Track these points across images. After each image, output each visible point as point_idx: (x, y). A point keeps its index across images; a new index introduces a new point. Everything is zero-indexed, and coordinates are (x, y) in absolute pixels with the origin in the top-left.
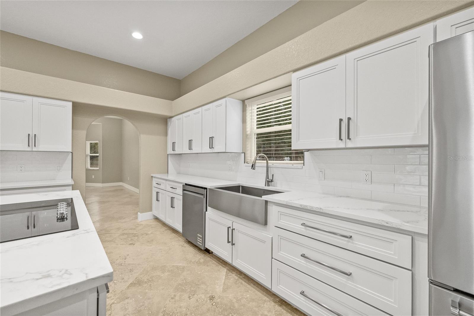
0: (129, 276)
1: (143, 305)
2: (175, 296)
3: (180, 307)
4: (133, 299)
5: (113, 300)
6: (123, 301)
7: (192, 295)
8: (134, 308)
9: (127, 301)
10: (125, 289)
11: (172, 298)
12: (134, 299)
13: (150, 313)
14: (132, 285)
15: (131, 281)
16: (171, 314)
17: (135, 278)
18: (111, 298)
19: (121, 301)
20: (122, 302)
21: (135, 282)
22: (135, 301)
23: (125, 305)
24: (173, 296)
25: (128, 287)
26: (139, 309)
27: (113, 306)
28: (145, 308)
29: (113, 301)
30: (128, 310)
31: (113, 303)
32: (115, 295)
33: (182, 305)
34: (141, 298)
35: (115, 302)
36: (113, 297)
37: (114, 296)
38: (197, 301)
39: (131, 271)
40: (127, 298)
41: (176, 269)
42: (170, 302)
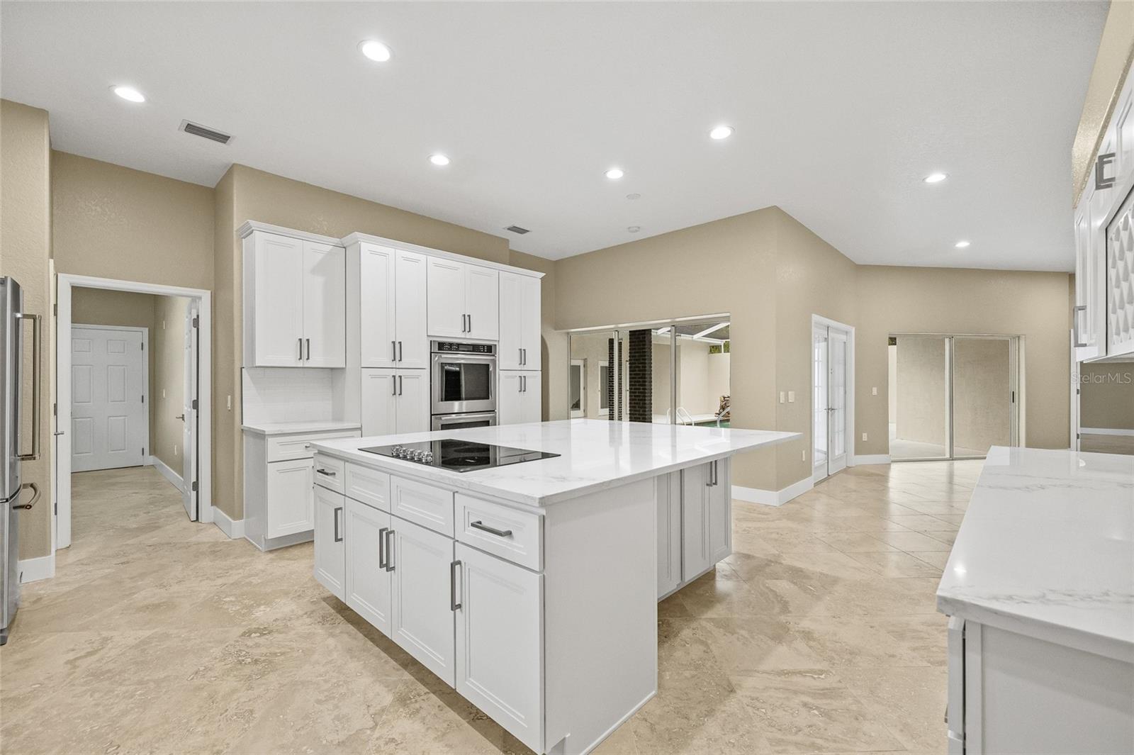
4: (324, 742)
6: (351, 735)
8: (320, 723)
9: (342, 736)
12: (321, 741)
13: (281, 716)
19: (354, 734)
20: (352, 733)
22: (319, 738)
23: (343, 727)
26: (308, 721)
28: (292, 724)
29: (377, 734)
30: (333, 717)
31: (373, 729)
34: (305, 748)
36: (381, 742)
37: (380, 746)
42: (228, 744)
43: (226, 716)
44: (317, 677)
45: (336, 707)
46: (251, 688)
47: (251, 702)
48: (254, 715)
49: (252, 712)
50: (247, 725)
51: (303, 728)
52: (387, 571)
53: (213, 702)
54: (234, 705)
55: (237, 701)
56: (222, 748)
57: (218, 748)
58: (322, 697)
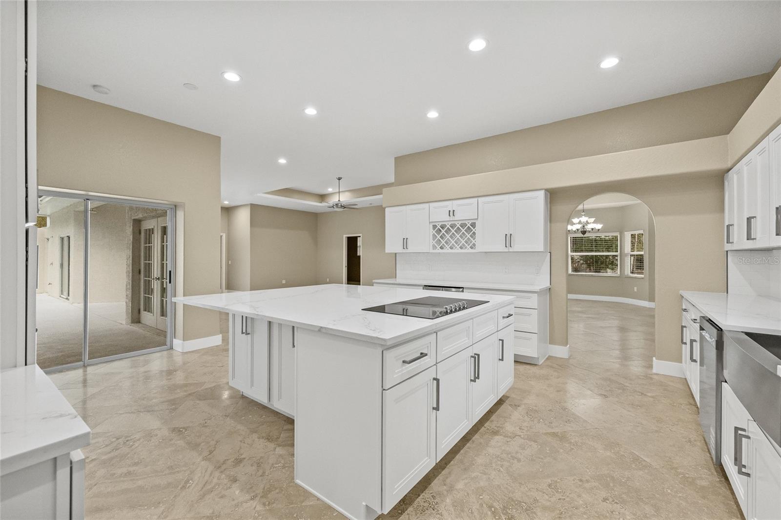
0: (559, 425)
1: (542, 459)
2: (588, 481)
3: (579, 496)
4: (539, 447)
5: (522, 434)
7: (613, 501)
9: (532, 443)
10: (542, 433)
11: (581, 480)
13: (541, 470)
14: (554, 435)
15: (556, 430)
16: (559, 491)
17: (563, 431)
18: (523, 431)
21: (559, 434)
23: (526, 445)
24: (584, 479)
25: (546, 434)
27: (517, 437)
32: (528, 430)
33: (583, 495)
34: (548, 451)
35: (522, 436)
38: (612, 512)
39: (568, 421)
40: (535, 441)
41: (632, 460)
42: (574, 480)
43: (563, 496)
44: (502, 472)
45: (517, 452)
46: (536, 500)
47: (544, 491)
48: (551, 482)
49: (550, 486)
50: (558, 480)
51: (539, 458)
52: (479, 379)
53: (562, 513)
54: (553, 499)
55: (550, 499)
56: (578, 481)
57: (579, 483)
58: (516, 461)
